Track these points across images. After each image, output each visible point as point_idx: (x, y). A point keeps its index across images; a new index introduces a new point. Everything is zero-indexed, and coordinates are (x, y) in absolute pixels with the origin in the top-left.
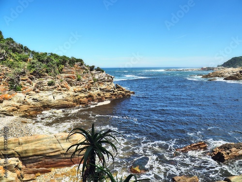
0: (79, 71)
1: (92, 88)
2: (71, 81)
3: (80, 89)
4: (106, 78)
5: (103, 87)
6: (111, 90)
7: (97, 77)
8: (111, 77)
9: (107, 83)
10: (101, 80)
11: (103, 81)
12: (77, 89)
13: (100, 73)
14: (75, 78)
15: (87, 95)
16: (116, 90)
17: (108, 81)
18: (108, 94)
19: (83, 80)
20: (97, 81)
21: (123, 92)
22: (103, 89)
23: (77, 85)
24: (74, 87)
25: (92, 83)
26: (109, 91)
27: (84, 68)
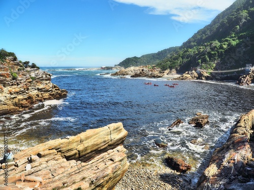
0: (12, 68)
1: (30, 88)
2: (5, 80)
3: (17, 90)
4: (44, 76)
5: (41, 86)
6: (50, 89)
7: (33, 75)
8: (50, 75)
9: (45, 82)
10: (38, 78)
11: (40, 80)
12: (13, 90)
13: (36, 70)
14: (10, 77)
15: (26, 97)
16: (54, 90)
17: (46, 80)
18: (46, 94)
19: (20, 79)
20: (35, 79)
21: (59, 92)
22: (42, 89)
23: (12, 85)
24: (8, 87)
25: (30, 82)
26: (47, 91)
27: (18, 64)
